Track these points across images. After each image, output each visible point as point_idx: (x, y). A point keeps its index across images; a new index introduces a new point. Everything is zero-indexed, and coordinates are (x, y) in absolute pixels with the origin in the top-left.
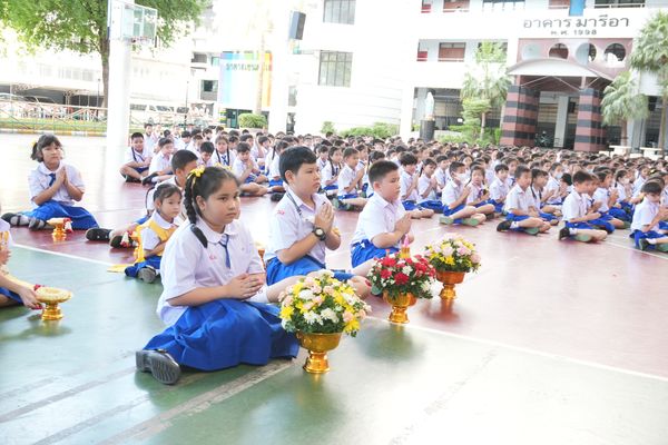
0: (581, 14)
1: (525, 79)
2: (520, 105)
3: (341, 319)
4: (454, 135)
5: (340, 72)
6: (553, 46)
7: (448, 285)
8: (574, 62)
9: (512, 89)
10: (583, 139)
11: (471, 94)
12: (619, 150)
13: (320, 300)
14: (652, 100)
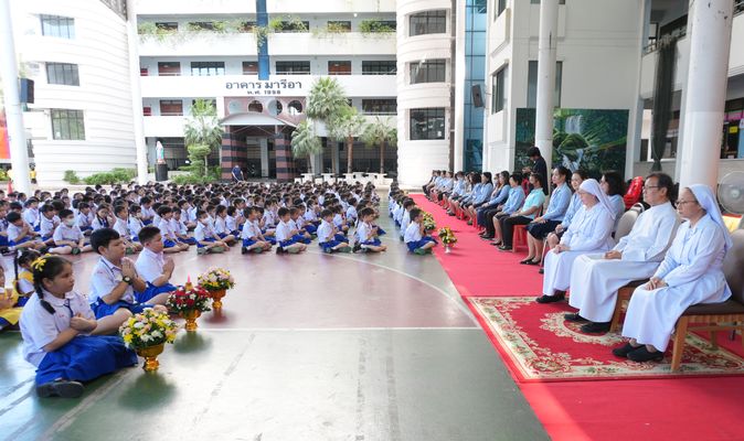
0: (268, 79)
1: (233, 128)
2: (232, 148)
3: (164, 335)
4: (185, 174)
5: (73, 125)
6: (251, 102)
7: (217, 299)
8: (267, 115)
9: (225, 136)
10: (282, 170)
11: (193, 141)
12: (307, 177)
13: (149, 326)
14: (324, 140)
